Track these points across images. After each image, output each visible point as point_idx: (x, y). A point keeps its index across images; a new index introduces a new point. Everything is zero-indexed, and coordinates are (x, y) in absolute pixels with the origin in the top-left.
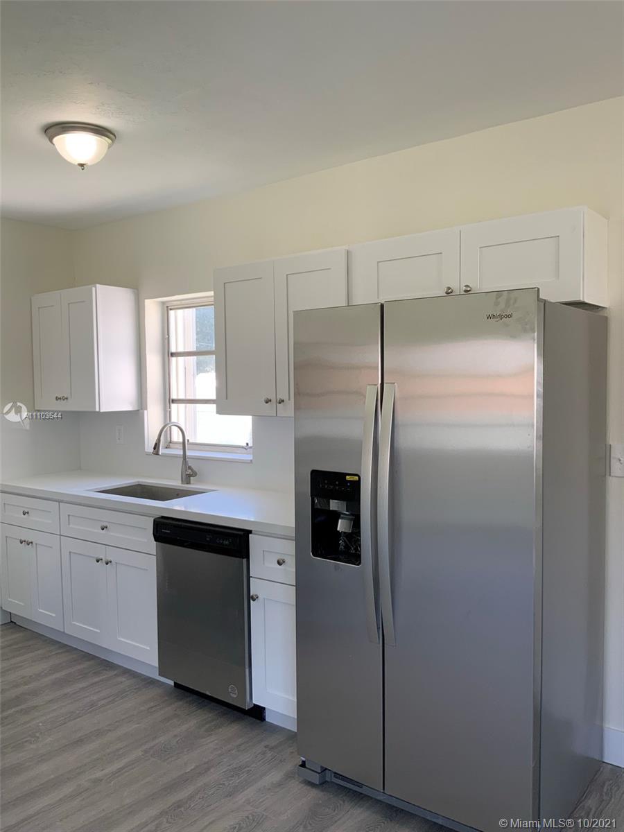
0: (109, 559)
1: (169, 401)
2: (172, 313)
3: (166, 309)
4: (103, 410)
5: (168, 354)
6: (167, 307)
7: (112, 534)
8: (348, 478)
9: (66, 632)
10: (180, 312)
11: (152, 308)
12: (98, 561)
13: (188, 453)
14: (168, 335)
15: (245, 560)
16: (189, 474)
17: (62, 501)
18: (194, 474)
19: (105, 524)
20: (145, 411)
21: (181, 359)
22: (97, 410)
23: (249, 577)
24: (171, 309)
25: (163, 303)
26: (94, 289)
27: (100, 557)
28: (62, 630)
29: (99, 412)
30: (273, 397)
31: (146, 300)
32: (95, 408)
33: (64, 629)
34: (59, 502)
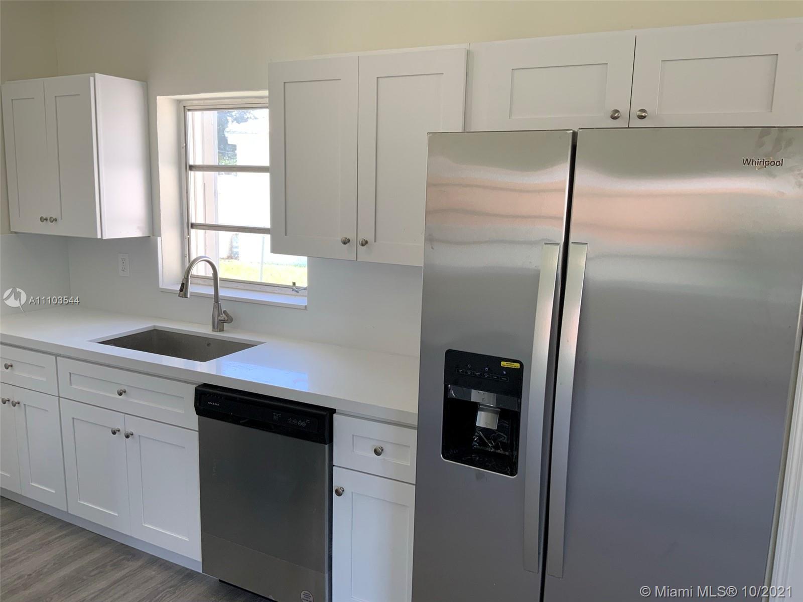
0: (129, 430)
1: (187, 226)
2: (189, 114)
3: (183, 110)
4: (106, 237)
5: (185, 167)
6: (184, 107)
7: (131, 400)
8: (503, 364)
9: (69, 512)
10: (198, 114)
11: (165, 107)
12: (114, 433)
13: (222, 293)
14: (186, 143)
15: (327, 446)
16: (221, 320)
17: (60, 356)
18: (229, 320)
19: (123, 388)
20: (159, 239)
21: (199, 174)
22: (99, 237)
23: (331, 466)
24: (189, 110)
25: (179, 102)
26: (92, 79)
27: (116, 427)
28: (66, 510)
29: (101, 239)
30: (352, 236)
31: (158, 97)
32: (97, 235)
33: (68, 509)
34: (57, 355)
